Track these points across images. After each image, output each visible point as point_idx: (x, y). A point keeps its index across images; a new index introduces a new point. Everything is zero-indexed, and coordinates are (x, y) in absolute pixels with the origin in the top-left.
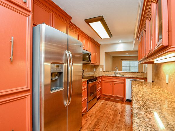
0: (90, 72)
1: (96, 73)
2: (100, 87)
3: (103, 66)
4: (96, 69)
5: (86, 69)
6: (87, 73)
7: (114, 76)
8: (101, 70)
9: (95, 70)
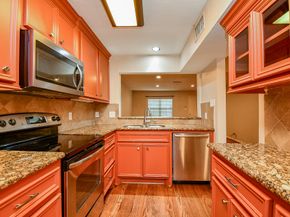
0: (82, 122)
1: (100, 123)
2: (112, 161)
3: (116, 105)
4: (101, 112)
5: (70, 114)
6: (74, 124)
7: (145, 128)
8: (112, 114)
9: (97, 114)
